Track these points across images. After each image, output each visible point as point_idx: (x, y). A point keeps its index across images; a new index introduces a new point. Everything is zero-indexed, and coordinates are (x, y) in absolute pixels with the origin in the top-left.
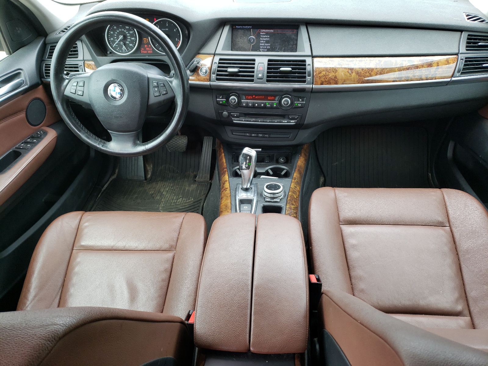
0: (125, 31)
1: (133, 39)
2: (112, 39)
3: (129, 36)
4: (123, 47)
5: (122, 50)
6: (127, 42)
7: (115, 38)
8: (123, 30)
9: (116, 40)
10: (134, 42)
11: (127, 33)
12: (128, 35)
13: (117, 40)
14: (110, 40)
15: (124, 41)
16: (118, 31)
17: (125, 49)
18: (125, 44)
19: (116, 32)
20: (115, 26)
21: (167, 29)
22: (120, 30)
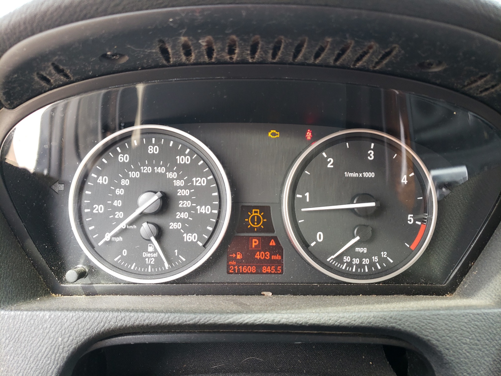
0: (170, 175)
1: (204, 210)
2: (99, 209)
3: (185, 198)
4: (150, 249)
5: (142, 262)
6: (174, 226)
7: (118, 203)
8: (161, 170)
9: (119, 215)
10: (210, 224)
11: (178, 183)
12: (186, 192)
13: (126, 217)
14: (91, 214)
15: (158, 220)
16: (135, 175)
17: (158, 259)
18: (160, 234)
19: (126, 176)
20: (123, 153)
21: (372, 175)
22: (147, 170)
